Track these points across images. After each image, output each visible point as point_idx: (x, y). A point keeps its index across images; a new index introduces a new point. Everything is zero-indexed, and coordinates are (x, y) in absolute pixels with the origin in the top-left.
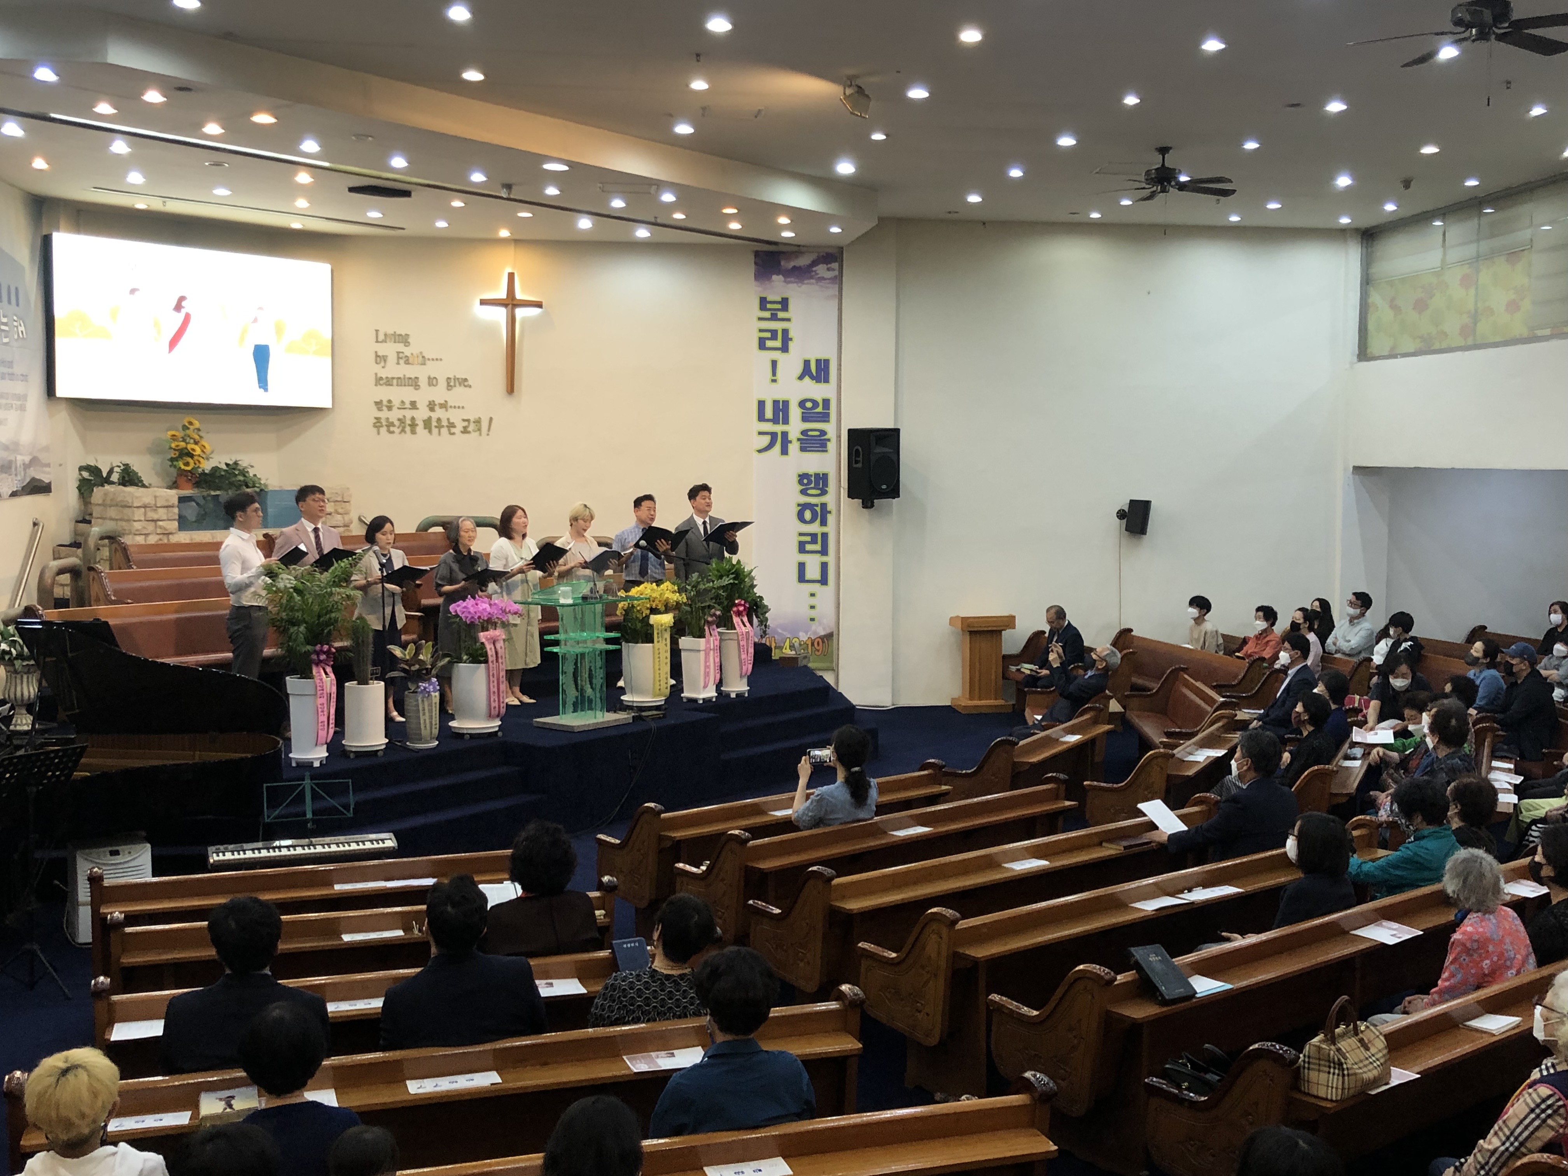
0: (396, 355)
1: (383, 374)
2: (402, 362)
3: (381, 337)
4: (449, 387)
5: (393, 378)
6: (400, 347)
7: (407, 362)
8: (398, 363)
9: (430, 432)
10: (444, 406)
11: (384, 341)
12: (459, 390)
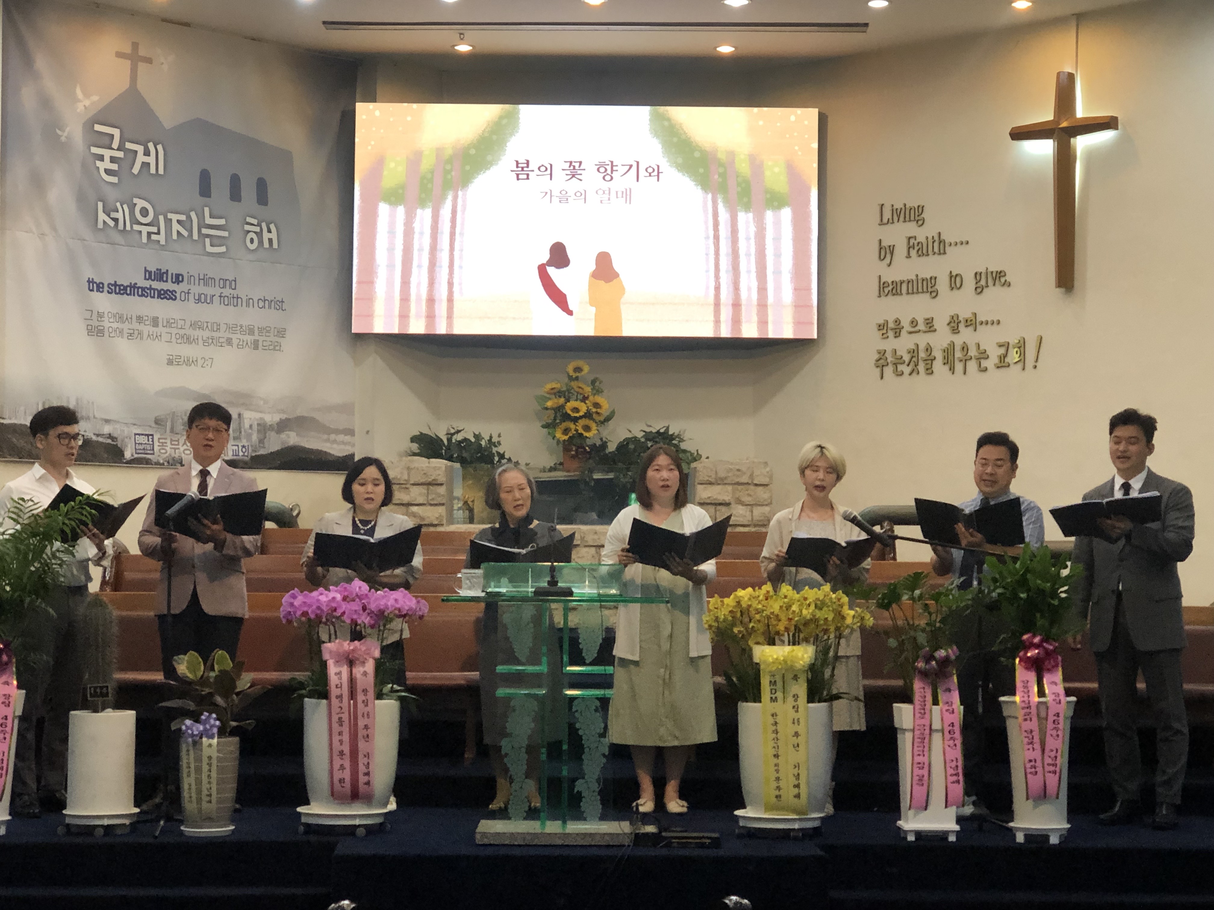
0: (905, 241)
1: (890, 276)
2: (913, 253)
3: (887, 215)
4: (979, 290)
5: (902, 282)
6: (911, 228)
7: (921, 253)
8: (909, 256)
9: (952, 370)
10: (972, 323)
11: (891, 222)
12: (993, 292)
